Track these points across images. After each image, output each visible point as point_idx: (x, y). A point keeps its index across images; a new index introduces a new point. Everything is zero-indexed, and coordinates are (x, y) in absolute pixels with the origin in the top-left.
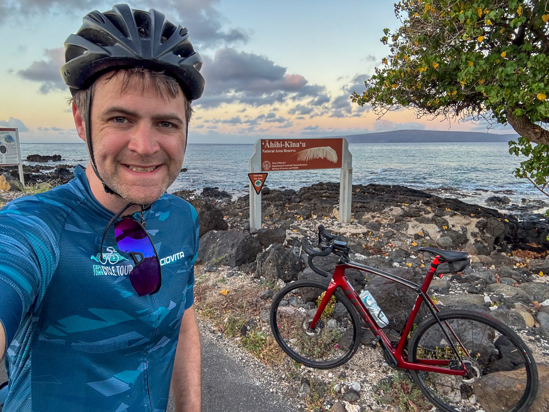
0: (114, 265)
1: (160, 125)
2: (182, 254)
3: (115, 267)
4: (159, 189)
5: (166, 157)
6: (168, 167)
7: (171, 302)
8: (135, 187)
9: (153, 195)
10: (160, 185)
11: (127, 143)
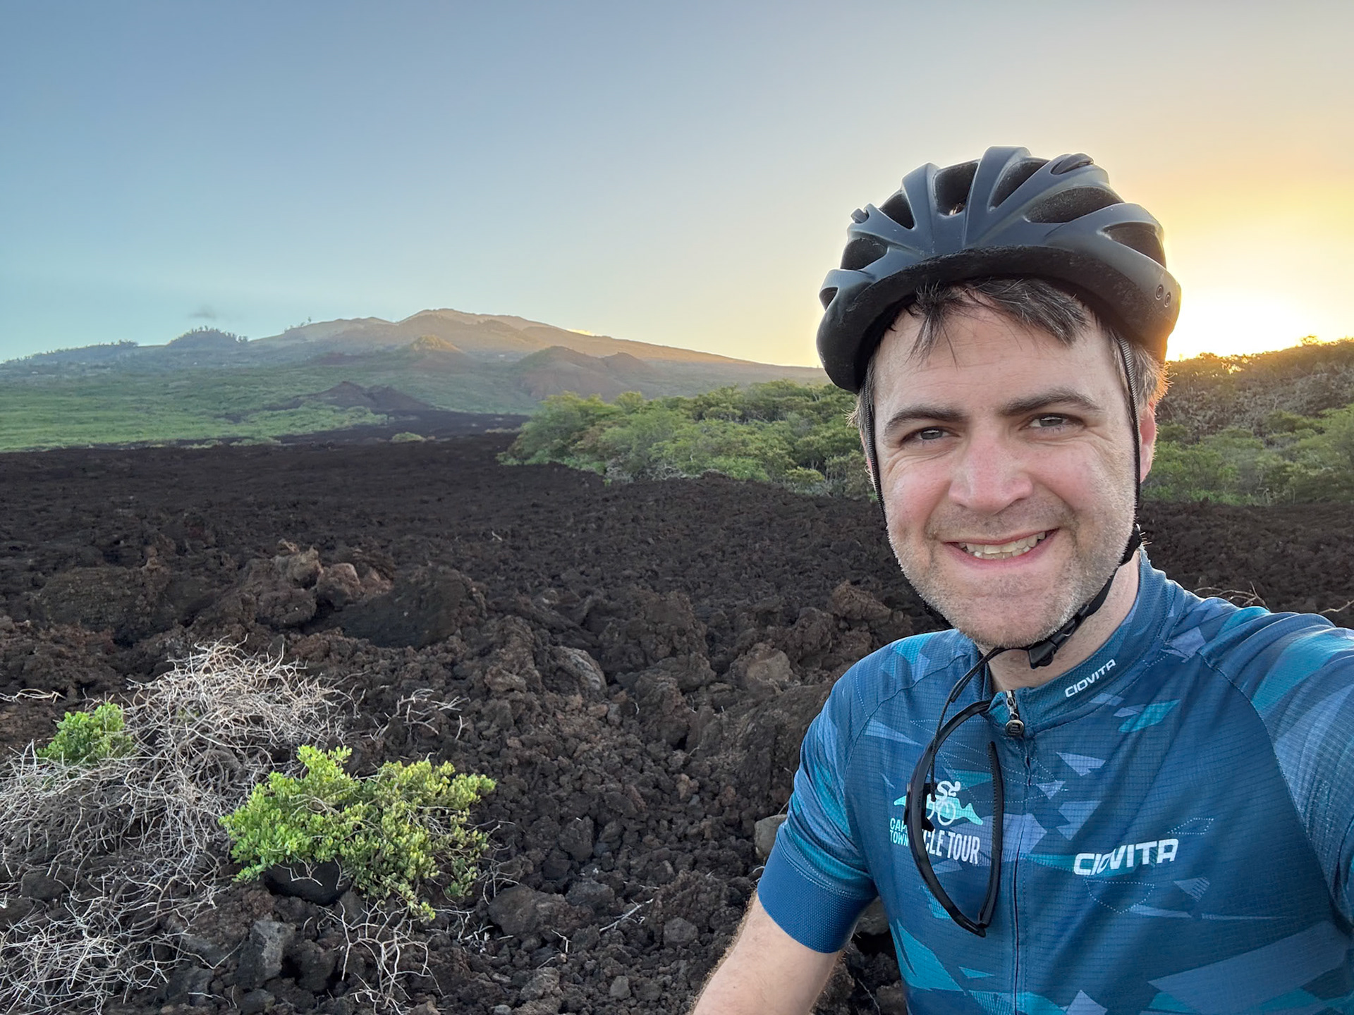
0: (947, 829)
1: (1036, 424)
2: (1168, 849)
3: (947, 834)
4: (1050, 602)
5: (1060, 509)
6: (1074, 536)
7: (1081, 994)
8: (979, 600)
9: (1031, 619)
10: (1052, 591)
11: (946, 487)
